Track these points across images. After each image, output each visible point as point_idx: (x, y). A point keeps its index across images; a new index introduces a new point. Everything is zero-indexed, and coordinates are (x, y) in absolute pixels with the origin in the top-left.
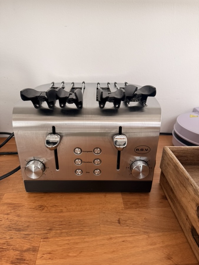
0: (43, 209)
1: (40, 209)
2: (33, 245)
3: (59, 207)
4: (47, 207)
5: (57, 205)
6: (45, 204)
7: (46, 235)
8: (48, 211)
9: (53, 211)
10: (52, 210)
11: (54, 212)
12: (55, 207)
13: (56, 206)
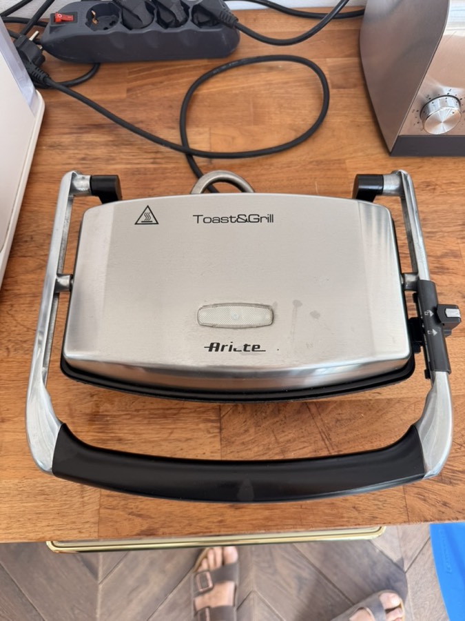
0: (434, 189)
1: (429, 190)
2: (448, 247)
3: (461, 185)
4: (440, 186)
5: (455, 181)
6: (434, 180)
7: (462, 233)
8: (445, 193)
9: (454, 193)
10: (452, 191)
11: (458, 195)
12: (452, 184)
13: (454, 183)
